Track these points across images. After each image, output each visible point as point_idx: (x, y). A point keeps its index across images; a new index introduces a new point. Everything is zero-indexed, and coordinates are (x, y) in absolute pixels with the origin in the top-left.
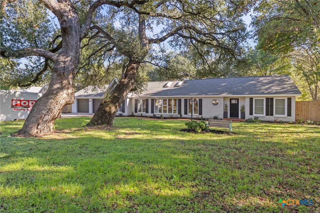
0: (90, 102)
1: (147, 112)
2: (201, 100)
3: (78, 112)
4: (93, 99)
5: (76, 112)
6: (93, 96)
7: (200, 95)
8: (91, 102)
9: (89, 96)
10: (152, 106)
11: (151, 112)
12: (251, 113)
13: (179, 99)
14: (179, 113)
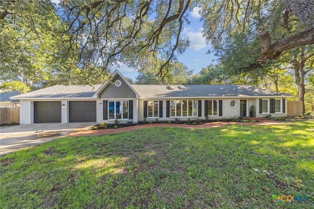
0: (64, 105)
1: (161, 116)
2: (221, 102)
3: (35, 122)
4: (69, 101)
5: (30, 123)
6: (70, 97)
7: (218, 96)
8: (66, 106)
9: (61, 96)
10: (167, 109)
11: (166, 116)
12: (261, 112)
13: (199, 101)
14: (200, 115)
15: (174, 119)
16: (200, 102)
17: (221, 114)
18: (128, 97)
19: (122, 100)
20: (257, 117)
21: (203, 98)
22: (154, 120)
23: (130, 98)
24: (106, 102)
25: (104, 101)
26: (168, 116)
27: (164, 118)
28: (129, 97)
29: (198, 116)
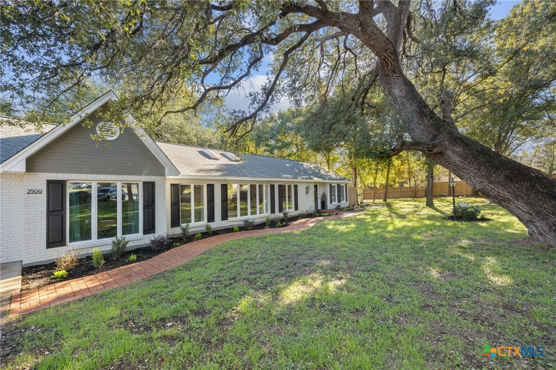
1: (212, 218)
2: (296, 187)
7: (293, 178)
10: (222, 203)
11: (221, 218)
12: (331, 203)
13: (271, 185)
14: (273, 211)
15: (242, 223)
16: (272, 187)
17: (296, 208)
18: (139, 174)
19: (118, 181)
20: (328, 209)
21: (277, 180)
22: (196, 230)
23: (146, 175)
24: (61, 185)
25: (50, 183)
26: (224, 217)
27: (218, 223)
28: (145, 172)
29: (271, 213)
